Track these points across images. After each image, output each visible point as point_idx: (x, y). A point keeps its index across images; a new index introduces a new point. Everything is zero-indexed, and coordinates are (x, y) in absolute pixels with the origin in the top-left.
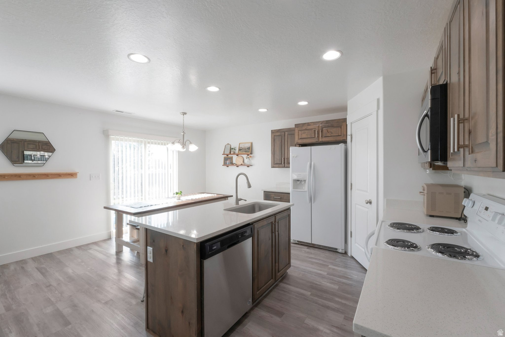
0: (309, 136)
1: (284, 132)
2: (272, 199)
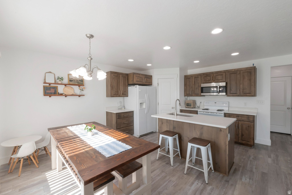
0: (140, 81)
1: (120, 74)
2: (122, 117)
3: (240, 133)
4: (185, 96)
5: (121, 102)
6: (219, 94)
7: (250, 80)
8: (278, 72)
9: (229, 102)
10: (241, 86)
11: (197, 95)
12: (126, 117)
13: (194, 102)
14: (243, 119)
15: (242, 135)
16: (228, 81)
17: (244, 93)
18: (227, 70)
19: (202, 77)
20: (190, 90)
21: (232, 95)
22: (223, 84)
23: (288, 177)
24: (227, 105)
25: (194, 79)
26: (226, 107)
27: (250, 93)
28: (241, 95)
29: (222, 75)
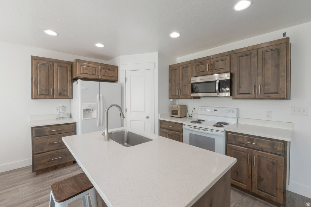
0: (91, 73)
1: (53, 62)
2: (47, 133)
3: (255, 173)
4: (170, 98)
5: (64, 108)
6: (218, 95)
7: (277, 66)
9: (238, 110)
10: (260, 78)
11: (187, 97)
12: (58, 132)
13: (184, 108)
14: (261, 145)
15: (260, 179)
16: (235, 70)
17: (265, 93)
18: (233, 51)
19: (193, 66)
20: (176, 88)
21: (241, 96)
22: (227, 76)
24: (235, 115)
25: (182, 70)
26: (233, 118)
27: (277, 93)
28: (259, 97)
29: (225, 60)
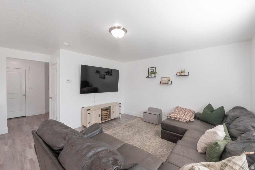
8: (14, 64)
23: (23, 154)
